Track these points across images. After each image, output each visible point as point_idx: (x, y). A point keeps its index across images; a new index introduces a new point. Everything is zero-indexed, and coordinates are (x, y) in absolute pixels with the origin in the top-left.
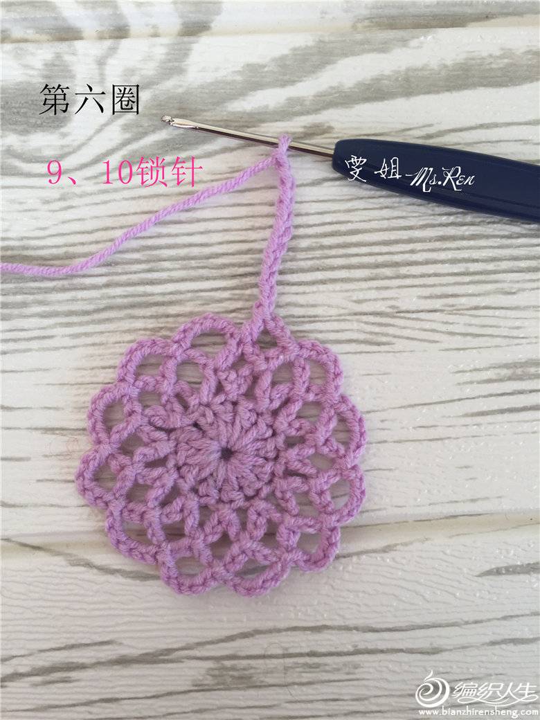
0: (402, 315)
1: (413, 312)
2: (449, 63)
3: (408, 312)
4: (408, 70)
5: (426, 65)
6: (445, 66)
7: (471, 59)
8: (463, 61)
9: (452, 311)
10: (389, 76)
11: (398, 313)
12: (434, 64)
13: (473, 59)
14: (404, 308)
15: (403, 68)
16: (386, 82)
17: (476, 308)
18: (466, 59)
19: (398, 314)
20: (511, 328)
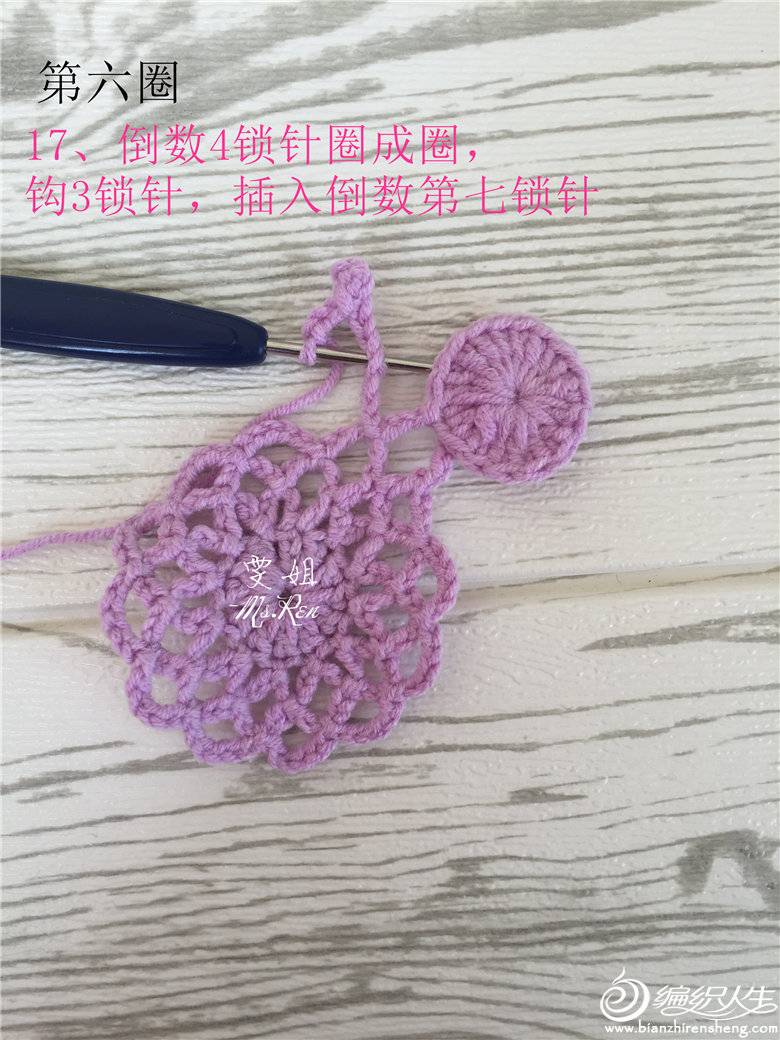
20: (616, 337)
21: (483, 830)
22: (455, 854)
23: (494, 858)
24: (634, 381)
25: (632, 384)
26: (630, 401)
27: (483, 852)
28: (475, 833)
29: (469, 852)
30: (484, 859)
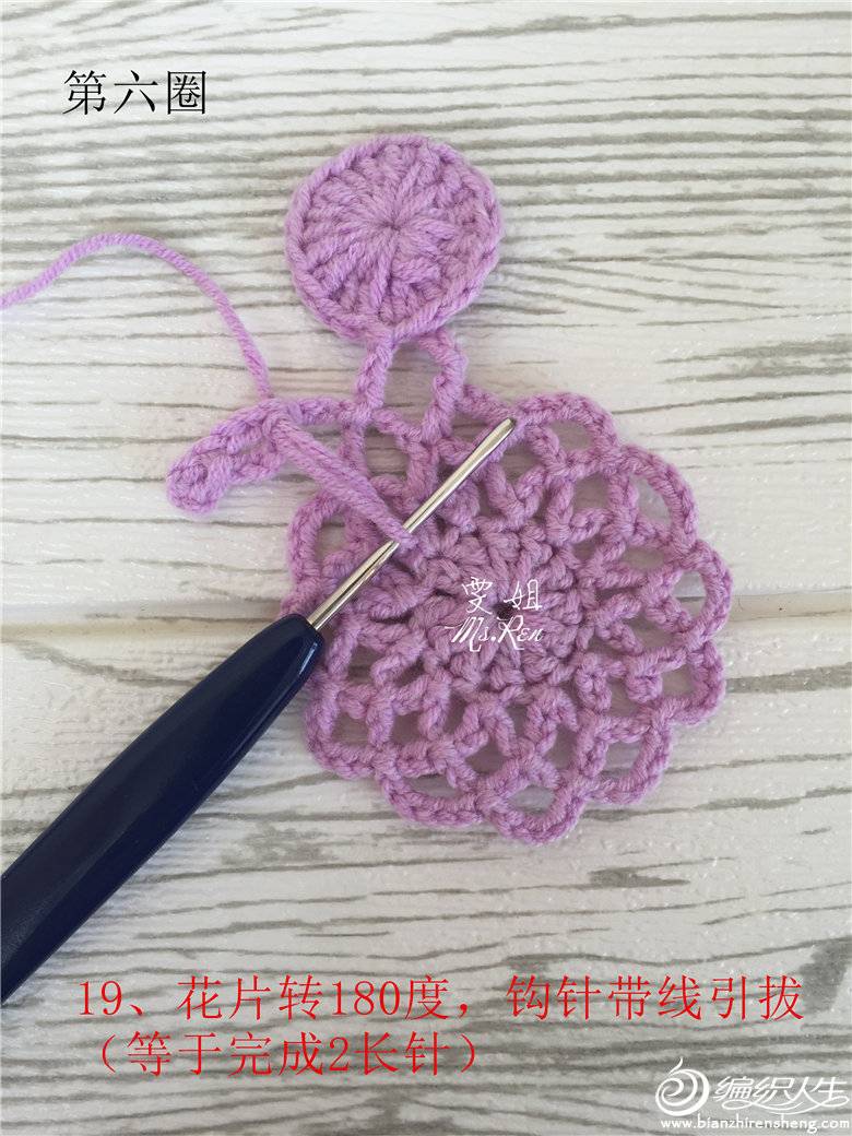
0: (578, 264)
1: (597, 260)
3: (588, 259)
9: (661, 259)
11: (573, 261)
14: (581, 254)
17: (700, 256)
19: (573, 264)
20: (755, 290)
21: (554, 918)
22: (517, 949)
23: (565, 957)
24: (774, 348)
27: (551, 947)
28: (543, 923)
29: (535, 947)
30: (554, 957)
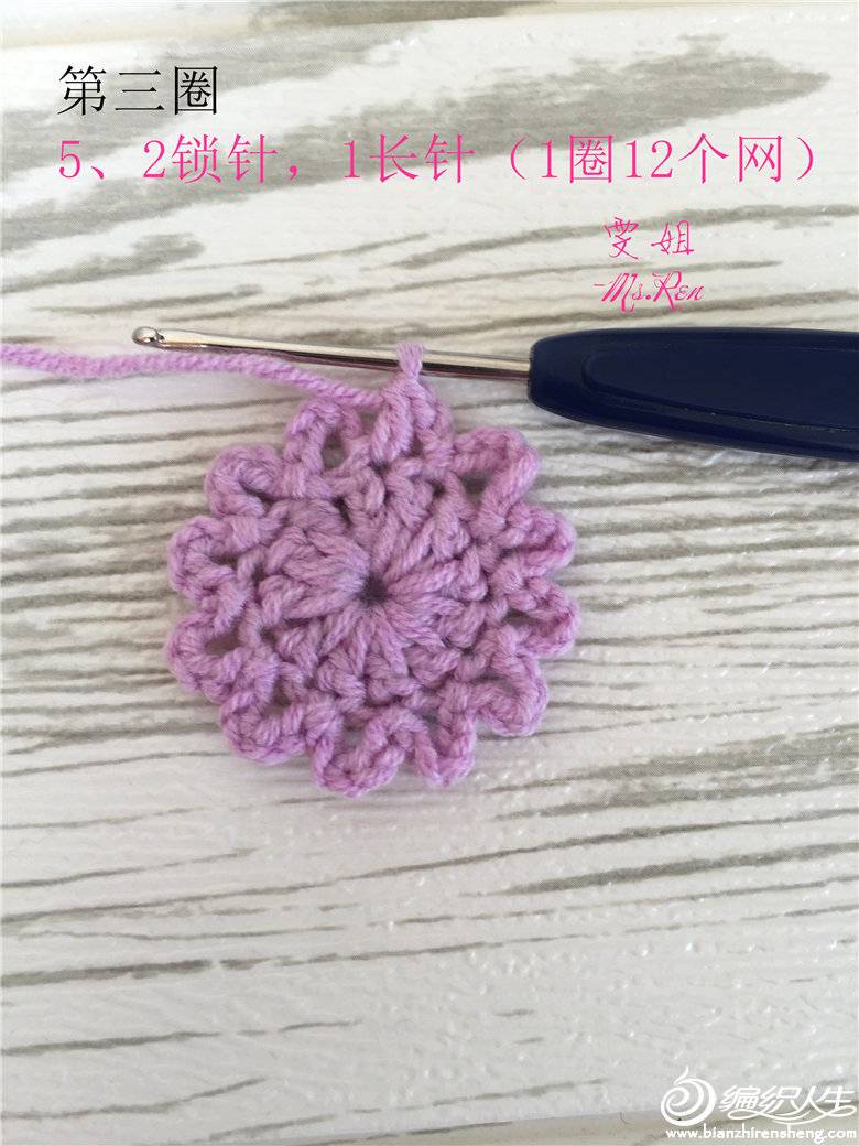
2: (459, 96)
4: (367, 115)
5: (409, 102)
6: (451, 104)
7: (507, 86)
8: (489, 92)
10: (324, 129)
12: (425, 100)
13: (514, 86)
15: (356, 111)
16: (318, 142)
18: (497, 86)
25: (641, 771)
26: (638, 801)
